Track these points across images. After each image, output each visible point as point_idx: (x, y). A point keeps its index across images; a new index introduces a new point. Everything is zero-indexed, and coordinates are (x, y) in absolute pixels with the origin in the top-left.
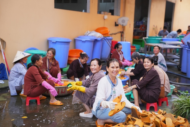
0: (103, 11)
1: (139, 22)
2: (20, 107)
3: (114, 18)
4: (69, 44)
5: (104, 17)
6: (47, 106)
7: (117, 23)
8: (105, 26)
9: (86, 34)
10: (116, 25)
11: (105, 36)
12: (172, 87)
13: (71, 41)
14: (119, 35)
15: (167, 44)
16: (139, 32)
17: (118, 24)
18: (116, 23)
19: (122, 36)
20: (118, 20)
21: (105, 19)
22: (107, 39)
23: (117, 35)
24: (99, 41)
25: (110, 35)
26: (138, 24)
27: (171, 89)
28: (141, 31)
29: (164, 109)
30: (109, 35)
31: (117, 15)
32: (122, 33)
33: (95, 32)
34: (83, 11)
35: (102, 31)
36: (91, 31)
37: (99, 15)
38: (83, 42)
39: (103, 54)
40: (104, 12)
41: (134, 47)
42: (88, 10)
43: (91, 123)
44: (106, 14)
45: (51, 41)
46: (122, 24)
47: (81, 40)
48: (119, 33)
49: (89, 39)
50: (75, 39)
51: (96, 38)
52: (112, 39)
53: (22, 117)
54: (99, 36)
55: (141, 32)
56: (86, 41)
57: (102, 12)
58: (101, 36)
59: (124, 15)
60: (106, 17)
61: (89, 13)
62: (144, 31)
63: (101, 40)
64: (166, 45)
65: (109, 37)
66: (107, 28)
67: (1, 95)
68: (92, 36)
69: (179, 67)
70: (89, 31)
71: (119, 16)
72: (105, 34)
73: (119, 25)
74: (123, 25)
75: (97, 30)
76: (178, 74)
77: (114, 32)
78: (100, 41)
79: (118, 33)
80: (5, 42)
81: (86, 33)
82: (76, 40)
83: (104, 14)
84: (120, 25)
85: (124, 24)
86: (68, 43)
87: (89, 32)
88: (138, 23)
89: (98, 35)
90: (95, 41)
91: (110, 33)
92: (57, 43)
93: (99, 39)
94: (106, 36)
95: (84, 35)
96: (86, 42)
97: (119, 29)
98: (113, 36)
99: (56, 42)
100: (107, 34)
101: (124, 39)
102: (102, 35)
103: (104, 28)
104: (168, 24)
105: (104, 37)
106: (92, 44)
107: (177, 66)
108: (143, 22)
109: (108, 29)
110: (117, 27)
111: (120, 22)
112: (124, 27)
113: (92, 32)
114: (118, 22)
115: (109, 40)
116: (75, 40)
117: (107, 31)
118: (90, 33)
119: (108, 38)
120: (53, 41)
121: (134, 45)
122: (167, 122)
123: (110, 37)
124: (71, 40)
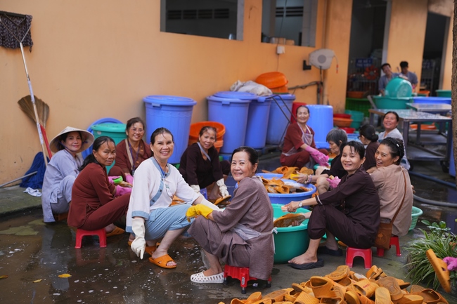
0: (275, 37)
1: (363, 60)
2: (62, 252)
3: (301, 52)
4: (191, 110)
5: (276, 49)
6: (120, 251)
7: (307, 64)
8: (279, 71)
9: (234, 88)
10: (306, 67)
11: (276, 91)
12: (416, 212)
13: (195, 104)
14: (313, 90)
15: (420, 111)
16: (363, 83)
17: (310, 64)
18: (304, 62)
19: (319, 92)
20: (309, 55)
21: (278, 54)
22: (281, 99)
23: (307, 89)
24: (262, 103)
25: (290, 89)
26: (361, 65)
27: (413, 217)
28: (367, 81)
29: (390, 263)
30: (287, 91)
31: (309, 46)
32: (320, 86)
33: (255, 83)
34: (230, 36)
35: (270, 81)
36: (245, 81)
37: (266, 45)
38: (223, 105)
39: (272, 132)
40: (277, 39)
41: (348, 117)
42: (238, 34)
43: (211, 294)
44: (283, 44)
45: (150, 104)
46: (318, 64)
47: (221, 102)
48: (314, 85)
49: (238, 100)
50: (208, 98)
51: (255, 97)
52: (294, 100)
53: (60, 276)
54: (263, 93)
55: (368, 83)
56: (231, 103)
57: (274, 39)
58: (268, 92)
59: (324, 46)
60: (281, 49)
61: (242, 40)
62: (375, 81)
63: (266, 101)
64: (418, 113)
65: (288, 94)
66: (282, 74)
67: (29, 223)
68: (248, 92)
69: (444, 163)
70: (241, 81)
71: (314, 47)
72: (278, 88)
73: (312, 67)
74: (321, 67)
75: (259, 80)
76: (440, 180)
77: (300, 84)
78: (265, 104)
79: (310, 85)
80: (48, 107)
81: (233, 86)
82: (209, 102)
83: (278, 43)
84: (315, 66)
85: (324, 66)
86: (188, 108)
87: (240, 83)
88: (360, 61)
89: (261, 91)
90: (253, 104)
91: (288, 86)
92: (163, 108)
93: (262, 99)
94: (280, 91)
95: (230, 91)
96: (232, 105)
97: (312, 76)
98: (299, 91)
99: (161, 105)
100: (283, 87)
101: (325, 99)
102: (270, 91)
103: (276, 74)
104: (434, 64)
105: (273, 93)
106: (245, 110)
107: (442, 162)
108: (372, 60)
109: (283, 77)
110: (308, 71)
111: (314, 61)
112: (323, 72)
113: (248, 82)
114: (309, 61)
115: (285, 102)
116: (207, 103)
117: (283, 80)
118: (242, 86)
119: (282, 96)
120: (153, 104)
121: (350, 113)
122: (379, 297)
123: (290, 95)
124: (195, 102)
